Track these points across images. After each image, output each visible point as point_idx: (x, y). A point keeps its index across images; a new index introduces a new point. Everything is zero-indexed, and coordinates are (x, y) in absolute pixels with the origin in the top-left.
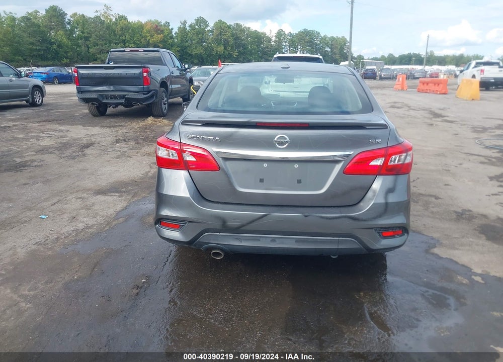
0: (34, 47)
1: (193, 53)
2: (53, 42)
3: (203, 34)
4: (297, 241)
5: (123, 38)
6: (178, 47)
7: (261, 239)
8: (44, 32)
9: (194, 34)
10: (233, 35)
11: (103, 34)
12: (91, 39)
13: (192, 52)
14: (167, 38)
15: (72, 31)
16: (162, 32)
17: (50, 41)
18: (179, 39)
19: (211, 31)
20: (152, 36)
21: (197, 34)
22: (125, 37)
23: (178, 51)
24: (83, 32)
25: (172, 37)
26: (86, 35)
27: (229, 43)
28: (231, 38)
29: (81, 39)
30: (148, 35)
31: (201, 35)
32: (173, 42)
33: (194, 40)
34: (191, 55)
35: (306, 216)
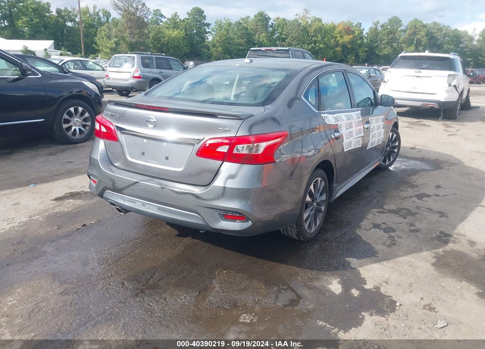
0: (240, 47)
1: (381, 54)
2: (256, 43)
3: (394, 34)
4: (159, 209)
5: (315, 39)
6: (366, 47)
7: (136, 202)
8: (250, 34)
9: (385, 34)
10: (427, 35)
11: (298, 35)
12: (286, 40)
13: (380, 52)
14: (357, 39)
15: (273, 33)
16: (353, 32)
17: (253, 42)
18: (369, 39)
19: (405, 31)
20: (342, 37)
21: (388, 34)
22: (317, 38)
23: (365, 51)
24: (281, 34)
25: (361, 38)
26: (283, 36)
27: (422, 43)
28: (425, 37)
29: (279, 40)
30: (338, 35)
31: (392, 35)
32: (363, 42)
33: (384, 40)
34: (378, 56)
35: (163, 188)
